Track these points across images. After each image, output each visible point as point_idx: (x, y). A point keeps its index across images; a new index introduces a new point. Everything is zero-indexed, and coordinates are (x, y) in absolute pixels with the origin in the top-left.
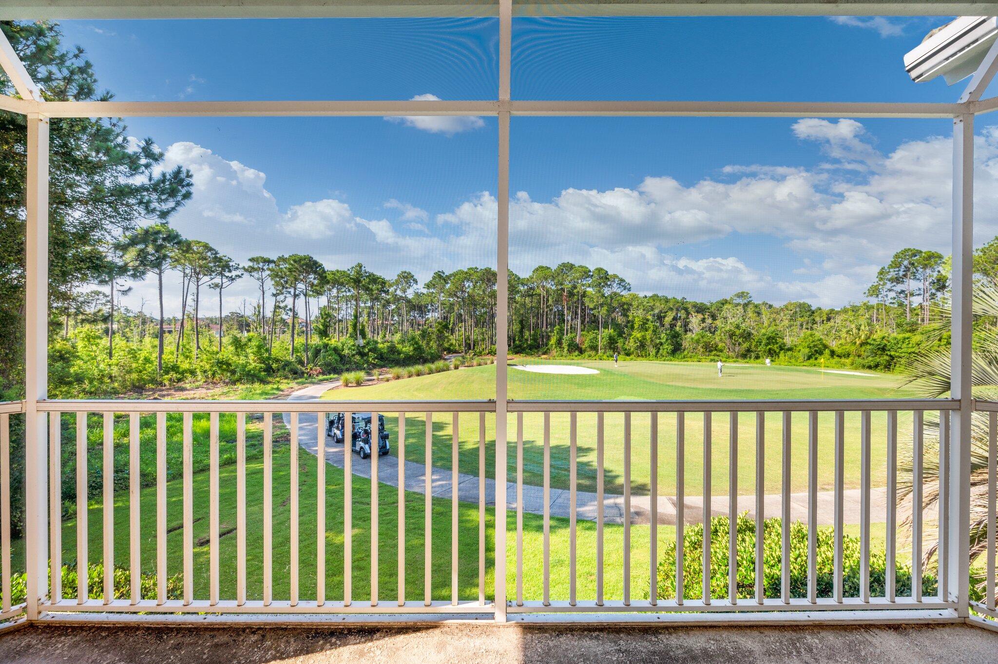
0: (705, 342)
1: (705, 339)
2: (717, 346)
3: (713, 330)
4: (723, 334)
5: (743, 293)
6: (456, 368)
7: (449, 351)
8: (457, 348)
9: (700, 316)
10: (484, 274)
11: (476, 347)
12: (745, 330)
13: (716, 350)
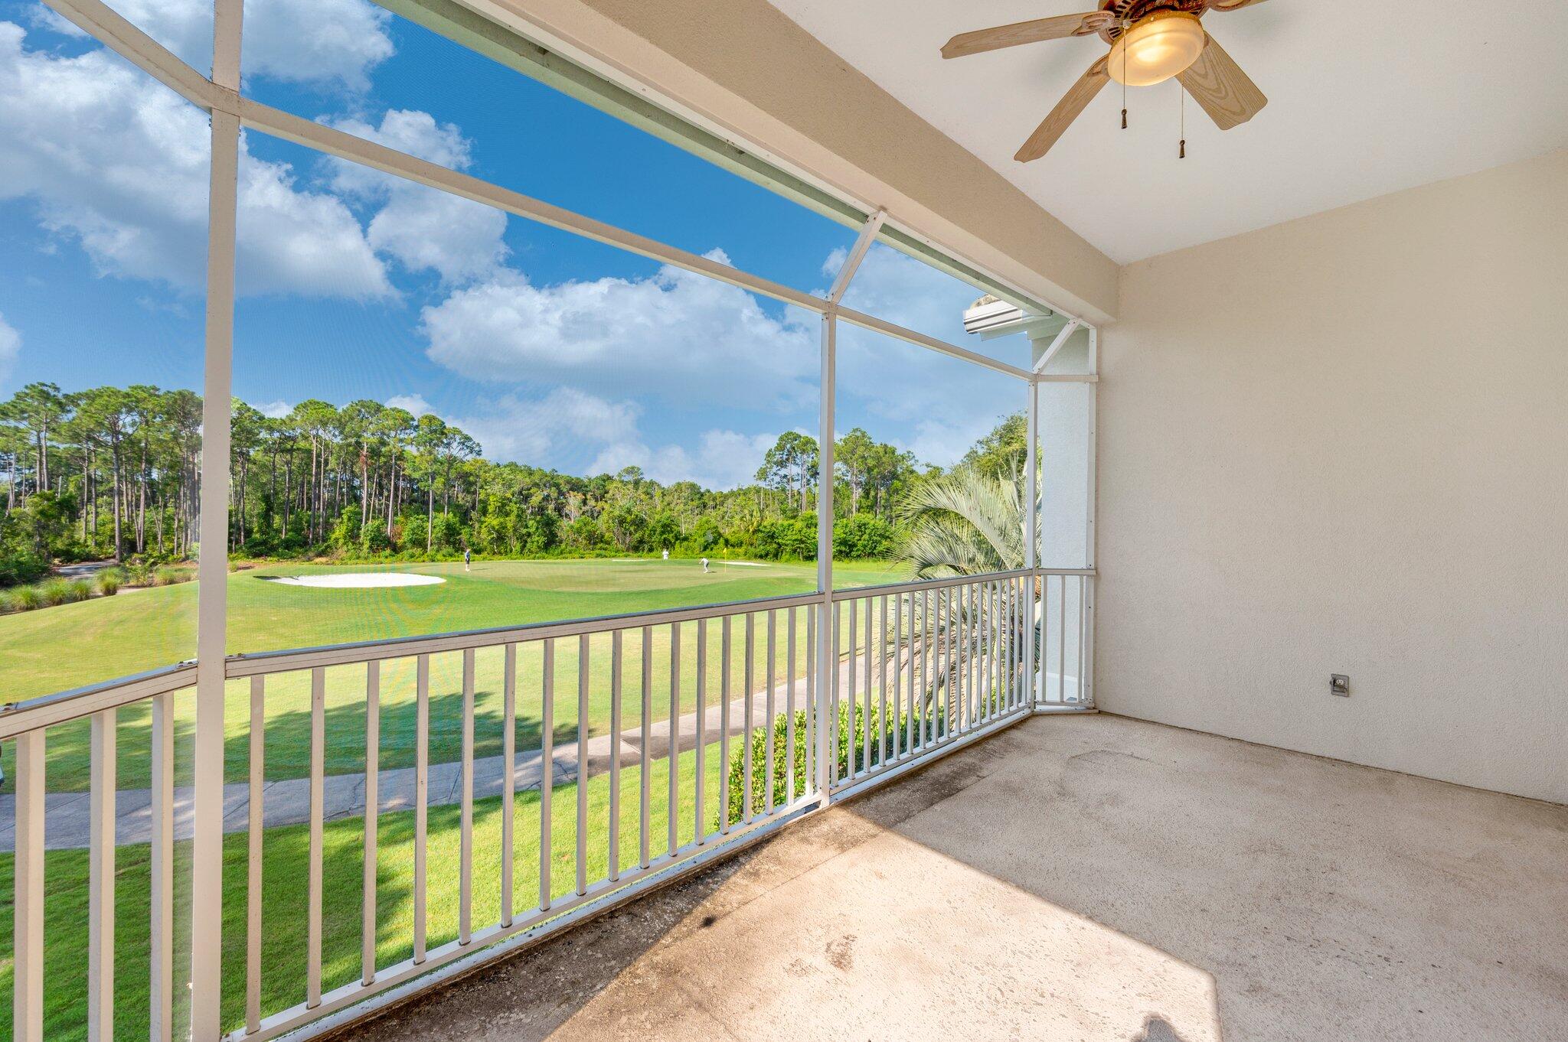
0: (588, 531)
1: (589, 528)
2: (603, 537)
3: (596, 515)
4: (610, 521)
5: (633, 468)
6: (110, 591)
7: (68, 557)
8: (92, 549)
9: (580, 496)
10: (175, 402)
11: (148, 547)
12: (637, 516)
13: (602, 541)
